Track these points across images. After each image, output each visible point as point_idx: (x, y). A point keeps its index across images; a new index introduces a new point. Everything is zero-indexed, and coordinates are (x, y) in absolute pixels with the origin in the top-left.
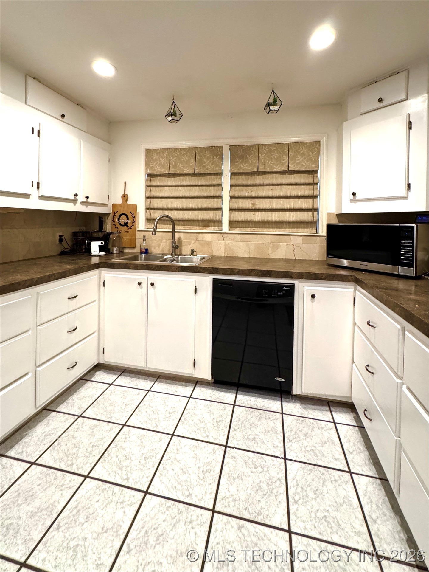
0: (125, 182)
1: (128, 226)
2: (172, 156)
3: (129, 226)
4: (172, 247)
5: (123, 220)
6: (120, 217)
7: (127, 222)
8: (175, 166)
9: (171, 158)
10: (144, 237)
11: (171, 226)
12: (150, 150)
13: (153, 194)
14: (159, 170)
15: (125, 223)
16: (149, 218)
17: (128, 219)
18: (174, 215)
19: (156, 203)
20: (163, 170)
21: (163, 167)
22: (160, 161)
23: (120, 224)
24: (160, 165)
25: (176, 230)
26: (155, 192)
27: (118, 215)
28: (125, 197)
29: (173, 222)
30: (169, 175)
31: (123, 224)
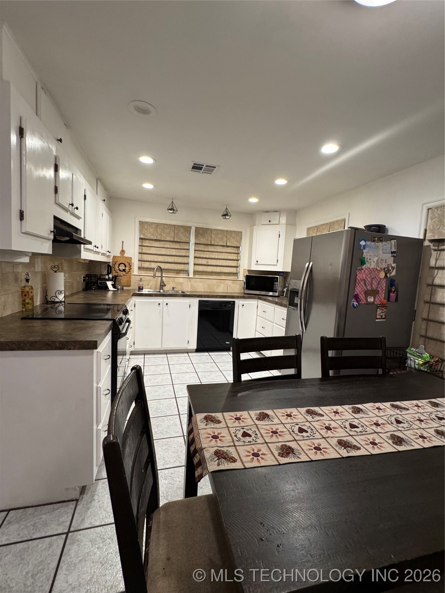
0: (123, 242)
1: (125, 272)
2: (159, 228)
3: (127, 272)
4: (161, 285)
5: (122, 267)
6: (119, 265)
7: (125, 269)
8: (161, 235)
9: (158, 230)
10: (141, 279)
11: (160, 273)
12: (143, 222)
13: (144, 251)
14: (149, 236)
15: (123, 269)
16: (140, 267)
17: (125, 267)
18: (163, 266)
19: (145, 257)
21: (153, 235)
22: (150, 230)
23: (120, 270)
24: (150, 233)
25: (163, 276)
26: (145, 250)
27: (118, 264)
28: (123, 252)
29: (161, 270)
30: (156, 240)
31: (122, 270)
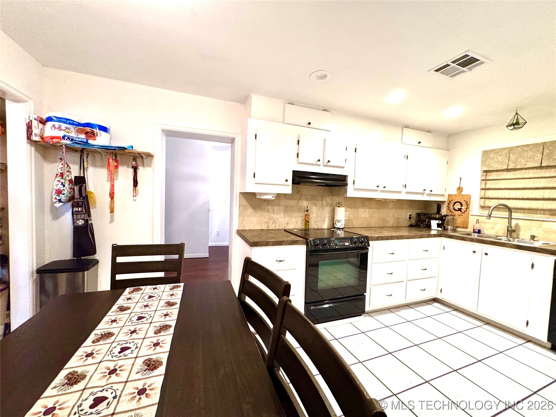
0: (461, 178)
1: (461, 211)
2: (513, 153)
3: (463, 211)
4: (508, 230)
5: (457, 206)
6: (454, 204)
7: (461, 208)
8: (515, 162)
9: (511, 155)
10: (478, 220)
11: (508, 213)
12: (488, 151)
13: (488, 186)
14: (496, 166)
15: (459, 209)
16: (483, 205)
17: (462, 205)
18: (511, 204)
19: (490, 194)
20: (500, 166)
21: (502, 163)
22: (498, 158)
23: (455, 209)
24: (499, 162)
25: (512, 217)
26: (490, 185)
27: (453, 202)
28: (460, 189)
29: (510, 210)
30: (508, 170)
31: (458, 209)
